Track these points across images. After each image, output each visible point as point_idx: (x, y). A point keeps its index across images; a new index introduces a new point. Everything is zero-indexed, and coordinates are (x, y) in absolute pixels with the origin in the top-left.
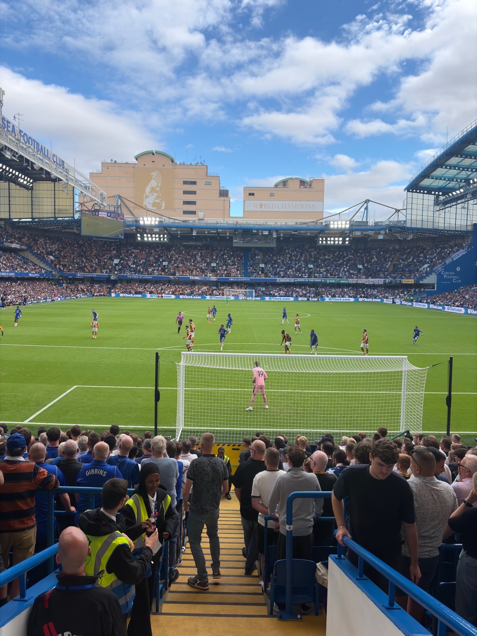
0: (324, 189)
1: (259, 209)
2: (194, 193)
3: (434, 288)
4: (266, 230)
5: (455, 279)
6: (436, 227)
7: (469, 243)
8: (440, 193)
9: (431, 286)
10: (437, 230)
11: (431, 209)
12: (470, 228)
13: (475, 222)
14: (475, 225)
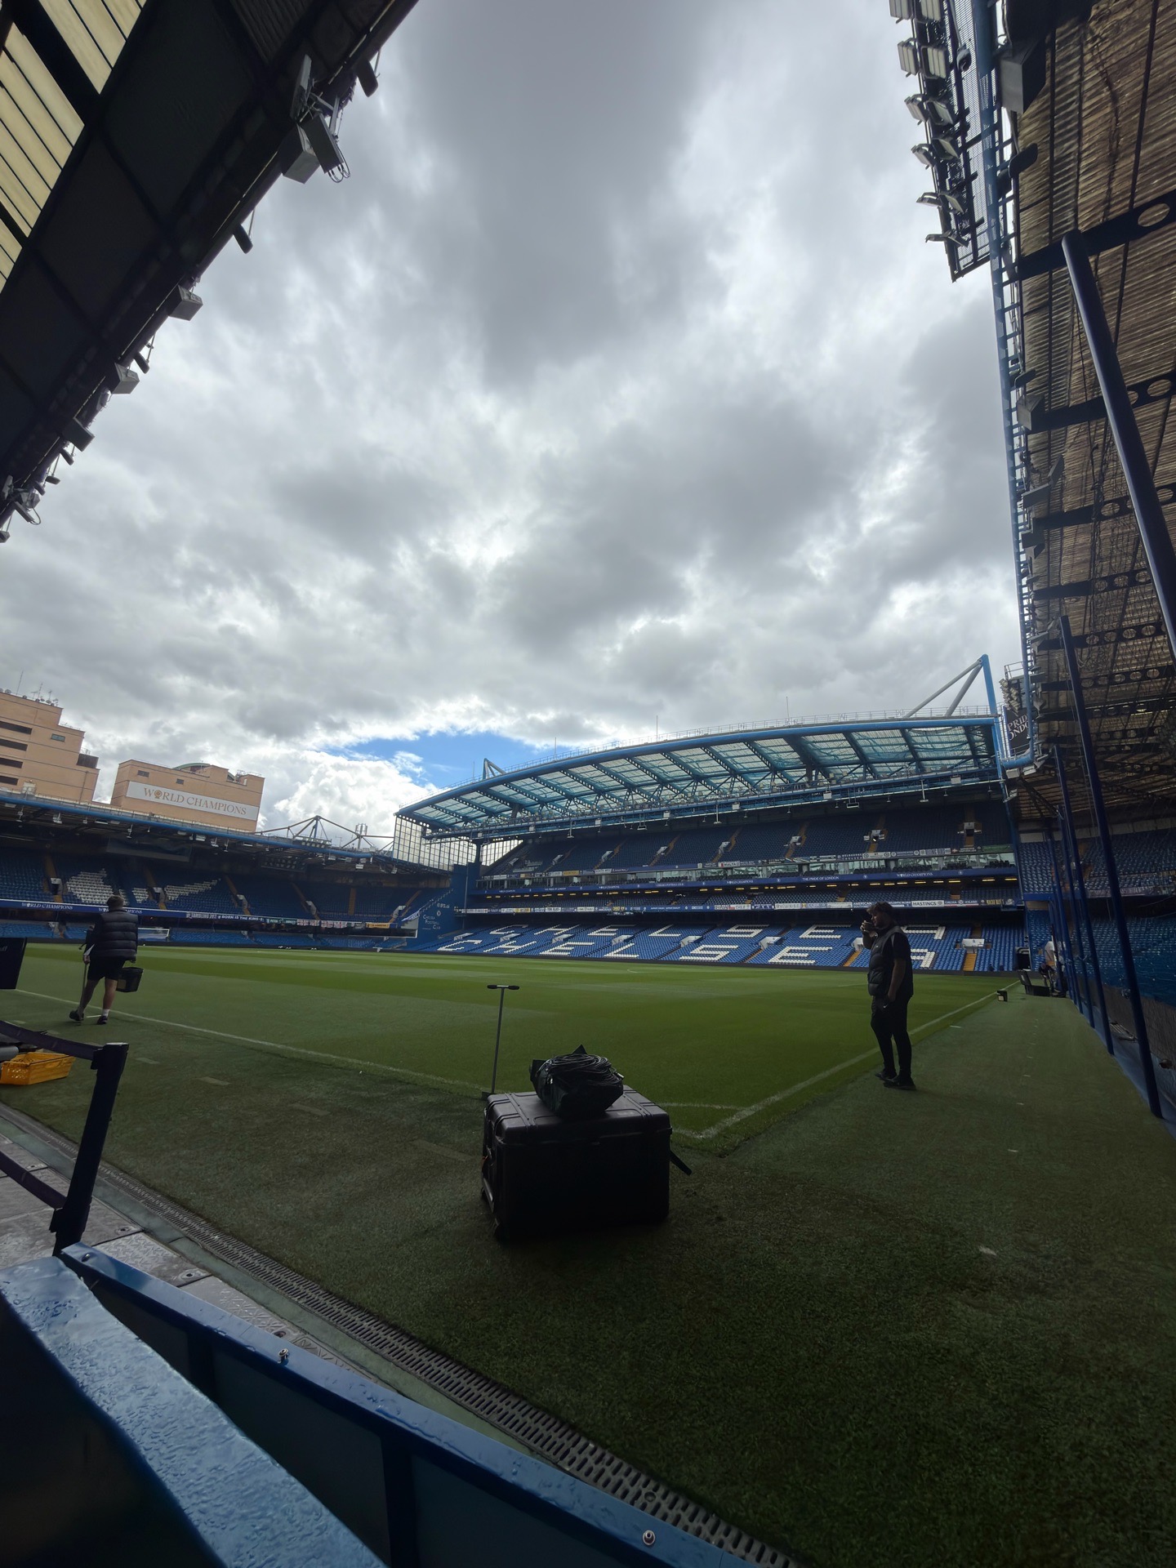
0: (262, 790)
1: (153, 798)
2: (23, 747)
3: (413, 935)
4: (201, 834)
5: (436, 926)
6: (421, 862)
7: (448, 885)
8: (428, 826)
9: (410, 933)
10: (422, 866)
11: (418, 841)
12: (451, 869)
13: (456, 863)
14: (456, 866)
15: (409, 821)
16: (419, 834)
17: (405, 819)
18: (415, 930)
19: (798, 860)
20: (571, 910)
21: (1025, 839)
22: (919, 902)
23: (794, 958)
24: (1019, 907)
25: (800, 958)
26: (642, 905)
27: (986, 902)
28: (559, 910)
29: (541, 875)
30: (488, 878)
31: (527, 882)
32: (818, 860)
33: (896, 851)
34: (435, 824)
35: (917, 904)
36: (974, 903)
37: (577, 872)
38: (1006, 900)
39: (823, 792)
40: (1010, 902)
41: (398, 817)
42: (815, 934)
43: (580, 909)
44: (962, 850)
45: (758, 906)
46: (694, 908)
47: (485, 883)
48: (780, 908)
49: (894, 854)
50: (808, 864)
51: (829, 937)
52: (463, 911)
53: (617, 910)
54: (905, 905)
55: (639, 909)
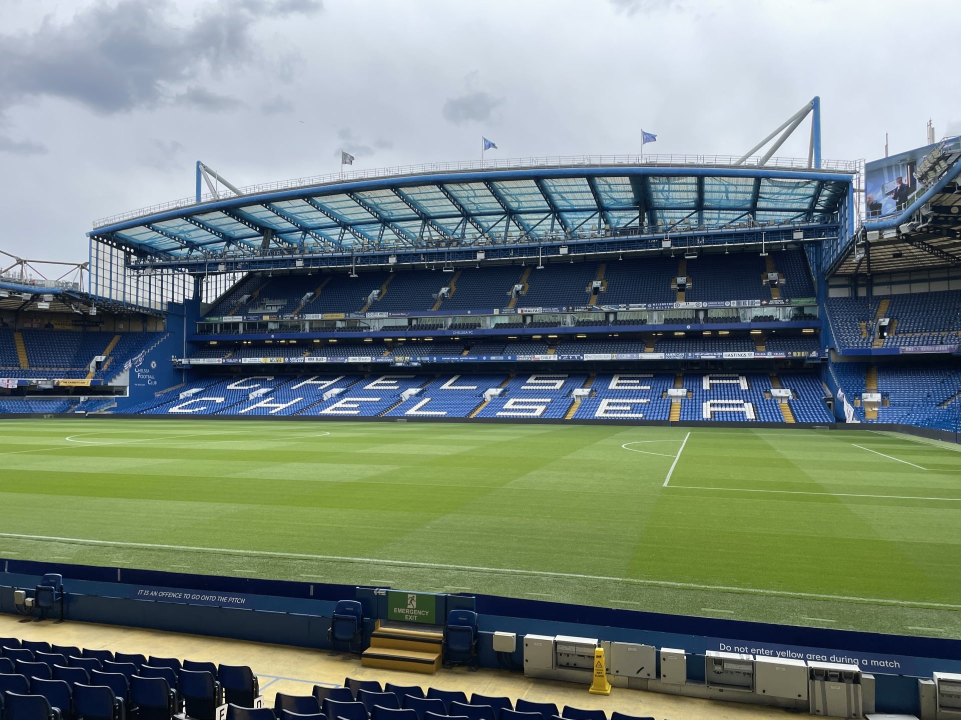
3: (125, 393)
5: (151, 380)
6: (127, 299)
7: (160, 328)
8: (132, 251)
9: (120, 391)
10: (129, 305)
11: (121, 271)
12: (165, 308)
13: (170, 300)
14: (171, 304)
15: (107, 243)
16: (122, 262)
17: (102, 242)
18: (125, 387)
19: (606, 308)
20: (339, 360)
21: (833, 293)
22: (730, 353)
23: (614, 412)
24: (823, 360)
25: (621, 412)
26: (431, 354)
27: (792, 354)
28: (324, 360)
29: (293, 318)
30: (214, 319)
31: (272, 326)
32: (628, 309)
33: (708, 301)
34: (142, 250)
35: (728, 355)
36: (782, 355)
37: (342, 316)
38: (811, 353)
39: (661, 240)
40: (814, 354)
41: (92, 237)
42: (622, 384)
43: (351, 359)
44: (771, 302)
45: (565, 357)
46: (493, 358)
47: (209, 327)
48: (589, 359)
49: (705, 305)
50: (615, 313)
51: (636, 388)
52: (184, 361)
53: (400, 360)
54: (717, 356)
55: (427, 359)
